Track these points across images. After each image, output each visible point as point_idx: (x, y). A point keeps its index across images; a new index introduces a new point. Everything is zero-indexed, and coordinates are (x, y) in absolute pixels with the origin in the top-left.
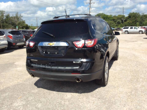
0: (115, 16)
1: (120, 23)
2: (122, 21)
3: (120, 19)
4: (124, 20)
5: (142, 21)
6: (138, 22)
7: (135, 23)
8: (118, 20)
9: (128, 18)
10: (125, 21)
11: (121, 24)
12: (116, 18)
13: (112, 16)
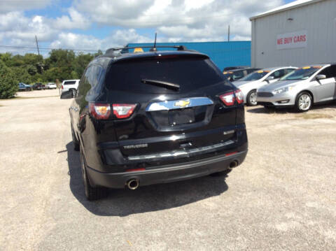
0: (18, 57)
1: (35, 73)
2: (39, 68)
3: (33, 62)
4: (43, 65)
5: (82, 69)
6: (73, 70)
7: (70, 73)
8: (29, 67)
9: (51, 62)
10: (46, 68)
11: (37, 74)
12: (22, 62)
13: (12, 57)
